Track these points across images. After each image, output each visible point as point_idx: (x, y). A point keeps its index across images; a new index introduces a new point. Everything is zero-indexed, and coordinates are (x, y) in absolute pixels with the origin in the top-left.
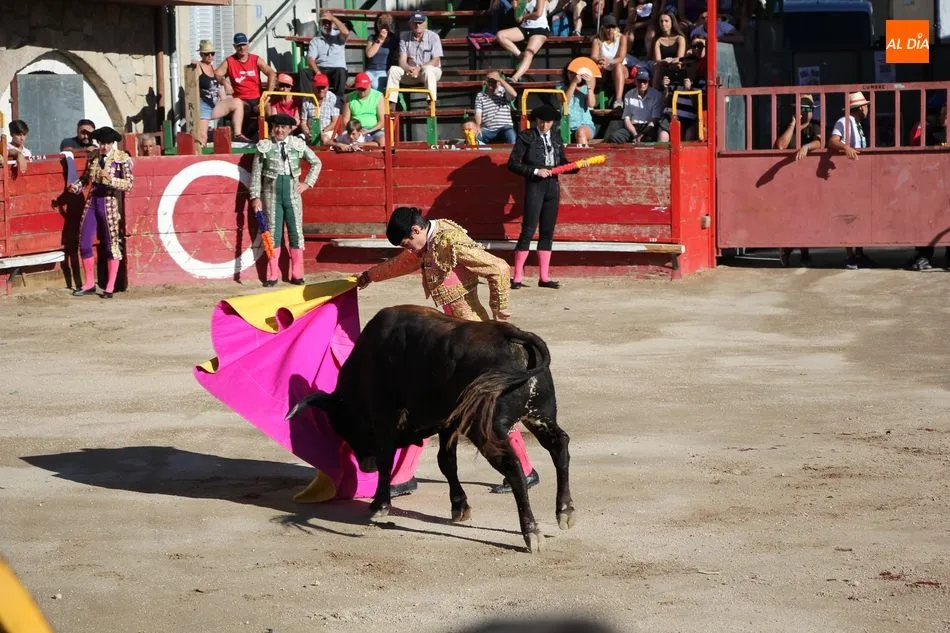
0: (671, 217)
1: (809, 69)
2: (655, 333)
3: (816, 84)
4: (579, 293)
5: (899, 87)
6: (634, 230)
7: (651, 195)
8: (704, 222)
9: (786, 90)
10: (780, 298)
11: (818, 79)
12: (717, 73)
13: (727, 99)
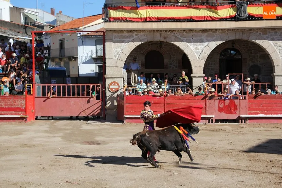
0: (25, 110)
1: (54, 81)
2: (22, 134)
3: (55, 84)
4: (6, 126)
5: (71, 85)
6: (18, 112)
7: (21, 105)
8: (32, 111)
9: (49, 85)
10: (48, 126)
11: (55, 83)
12: (35, 81)
13: (37, 86)
